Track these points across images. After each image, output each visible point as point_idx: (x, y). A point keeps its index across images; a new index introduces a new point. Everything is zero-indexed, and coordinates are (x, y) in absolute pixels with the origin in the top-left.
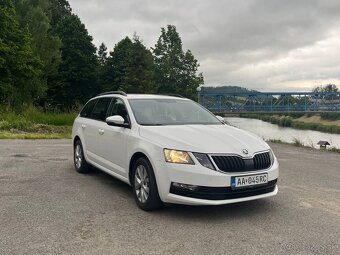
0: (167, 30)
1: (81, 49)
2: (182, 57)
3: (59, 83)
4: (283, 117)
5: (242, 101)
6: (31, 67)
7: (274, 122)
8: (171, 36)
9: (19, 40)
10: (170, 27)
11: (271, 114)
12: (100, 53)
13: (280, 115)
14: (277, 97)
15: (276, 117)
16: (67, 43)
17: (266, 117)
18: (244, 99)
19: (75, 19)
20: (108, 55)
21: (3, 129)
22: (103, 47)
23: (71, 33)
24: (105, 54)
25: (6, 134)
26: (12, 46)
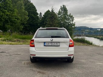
0: (62, 7)
1: (33, 14)
2: (68, 16)
3: (26, 25)
4: (101, 37)
5: (87, 31)
7: (98, 38)
8: (64, 9)
9: (13, 11)
10: (63, 6)
11: (97, 36)
12: (40, 15)
14: (99, 30)
15: (99, 37)
16: (29, 12)
17: (95, 37)
18: (88, 30)
19: (32, 4)
20: (42, 16)
21: (3, 40)
22: (41, 13)
23: (30, 9)
24: (41, 16)
25: (4, 42)
26: (10, 12)
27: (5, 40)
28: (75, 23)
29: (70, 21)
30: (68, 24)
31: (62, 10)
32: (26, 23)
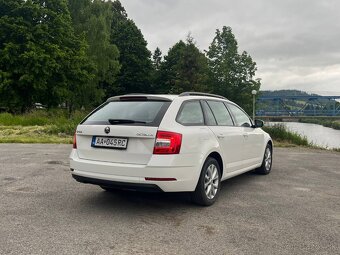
0: (221, 31)
1: (135, 54)
3: (114, 88)
5: (299, 105)
8: (227, 38)
9: (76, 47)
10: (225, 28)
11: (333, 119)
12: (155, 58)
15: (339, 122)
17: (328, 122)
18: (304, 103)
19: (130, 24)
20: (162, 60)
21: (51, 133)
22: (158, 52)
24: (160, 58)
25: (53, 138)
26: (67, 51)
27: (55, 132)
28: (259, 80)
30: (240, 84)
31: (220, 42)
32: (113, 80)
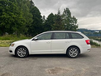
1: (37, 17)
2: (71, 18)
3: (31, 28)
6: (22, 22)
13: (99, 37)
16: (33, 15)
18: (87, 32)
23: (34, 12)
26: (16, 15)
28: (78, 25)
29: (74, 23)
31: (65, 13)
